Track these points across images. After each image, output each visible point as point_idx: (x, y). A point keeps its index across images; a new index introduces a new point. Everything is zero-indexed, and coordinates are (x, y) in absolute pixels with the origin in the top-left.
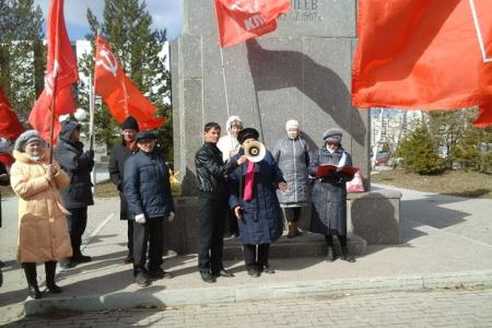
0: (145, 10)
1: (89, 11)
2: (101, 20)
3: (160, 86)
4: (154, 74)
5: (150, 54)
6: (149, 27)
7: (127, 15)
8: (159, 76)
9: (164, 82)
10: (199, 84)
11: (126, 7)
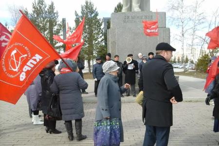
0: (96, 11)
1: (76, 12)
2: (80, 14)
3: (101, 39)
4: (99, 34)
5: (98, 27)
6: (97, 17)
7: (90, 12)
8: (101, 35)
9: (103, 37)
10: (115, 43)
11: (89, 9)
